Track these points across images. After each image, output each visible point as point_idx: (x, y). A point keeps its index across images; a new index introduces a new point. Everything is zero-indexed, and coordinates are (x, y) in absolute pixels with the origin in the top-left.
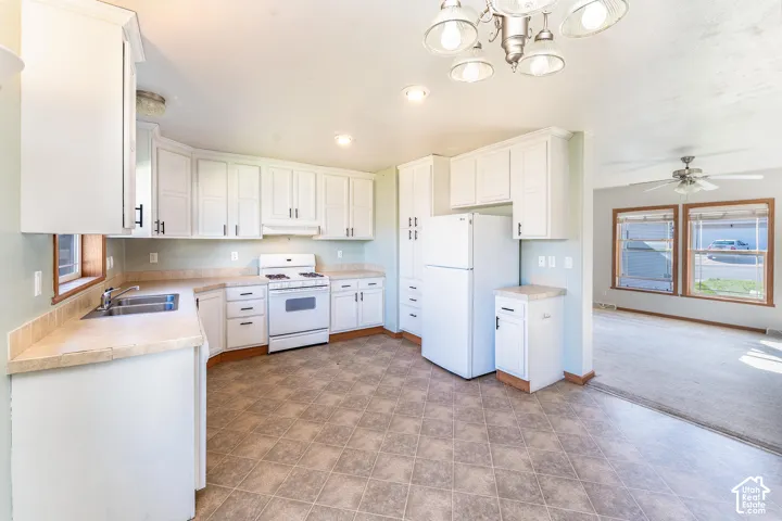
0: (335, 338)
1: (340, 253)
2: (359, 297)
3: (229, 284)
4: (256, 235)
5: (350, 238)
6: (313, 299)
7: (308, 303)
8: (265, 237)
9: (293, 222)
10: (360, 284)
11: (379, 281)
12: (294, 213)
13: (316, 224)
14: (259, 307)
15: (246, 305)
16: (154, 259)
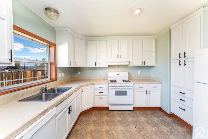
1: (139, 72)
2: (148, 92)
3: (95, 83)
4: (106, 65)
5: (143, 65)
6: (126, 91)
7: (124, 93)
8: (109, 66)
9: (119, 60)
10: (148, 86)
11: (159, 86)
12: (119, 56)
13: (128, 60)
14: (105, 92)
16: (79, 73)
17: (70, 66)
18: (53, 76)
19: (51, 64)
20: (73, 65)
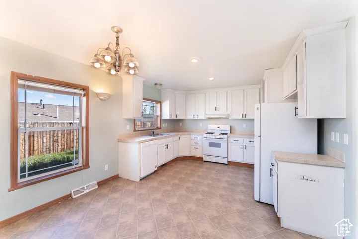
0: (230, 163)
1: (244, 126)
2: (244, 147)
3: (191, 134)
4: (203, 118)
5: (244, 118)
6: (220, 144)
7: (218, 145)
9: (217, 112)
10: (244, 141)
12: (217, 109)
13: (227, 113)
14: (200, 143)
15: (196, 142)
16: (181, 125)
17: (170, 118)
18: (159, 126)
19: (157, 116)
20: (173, 117)
